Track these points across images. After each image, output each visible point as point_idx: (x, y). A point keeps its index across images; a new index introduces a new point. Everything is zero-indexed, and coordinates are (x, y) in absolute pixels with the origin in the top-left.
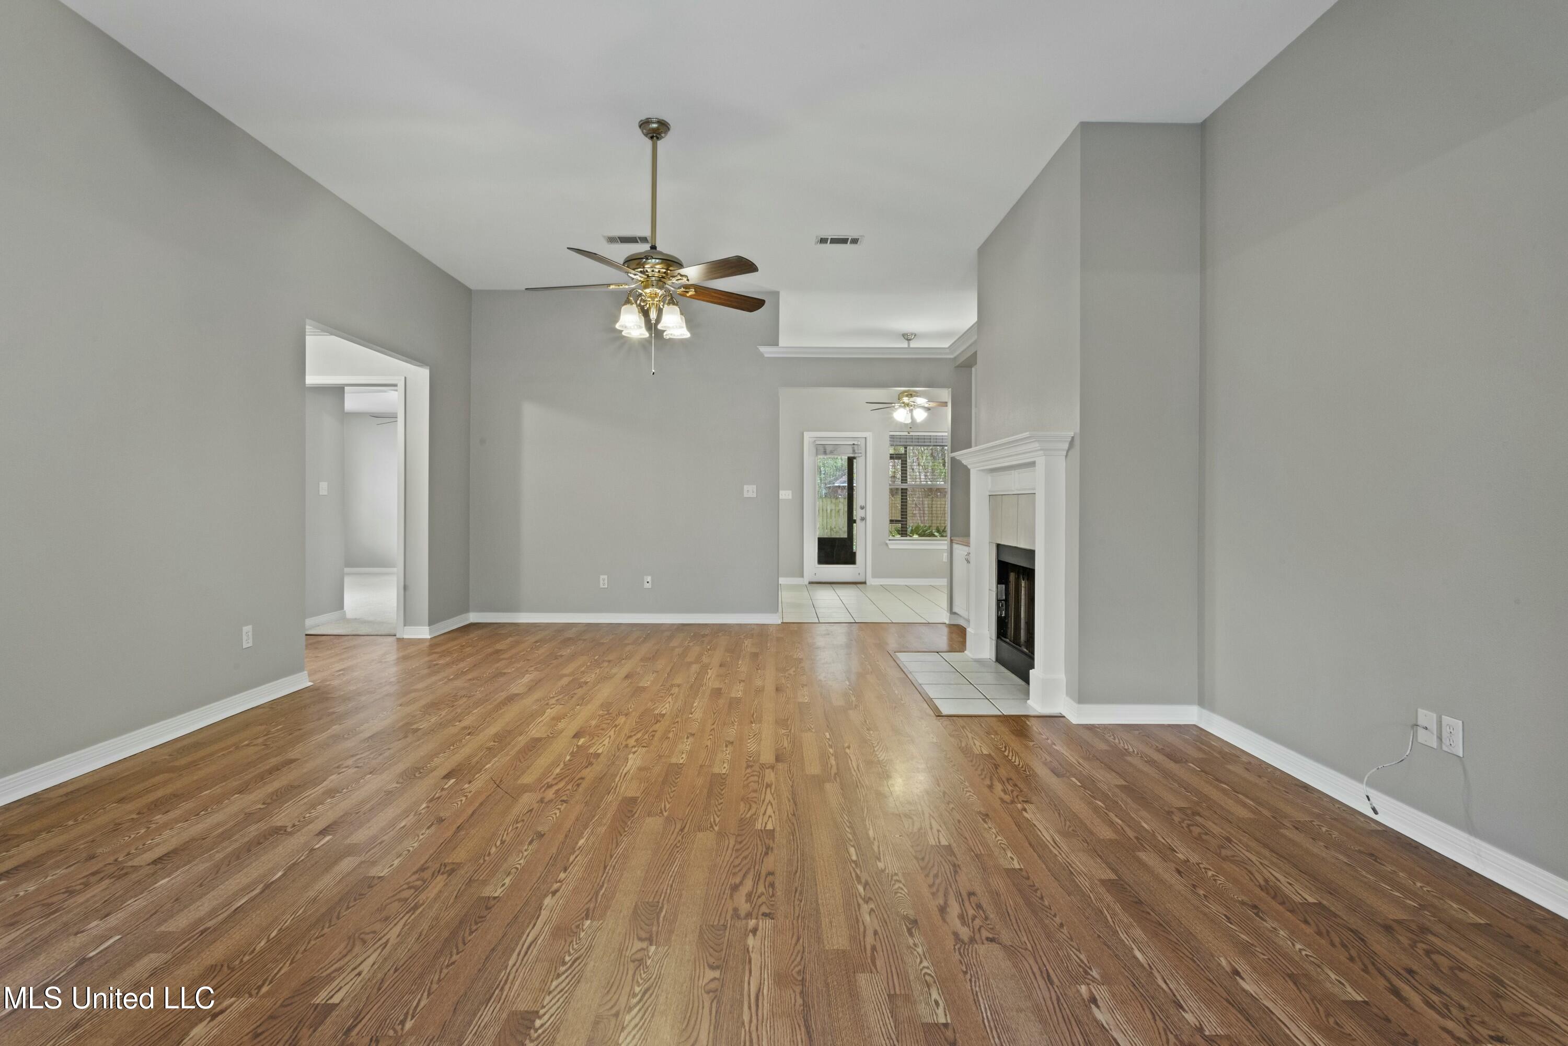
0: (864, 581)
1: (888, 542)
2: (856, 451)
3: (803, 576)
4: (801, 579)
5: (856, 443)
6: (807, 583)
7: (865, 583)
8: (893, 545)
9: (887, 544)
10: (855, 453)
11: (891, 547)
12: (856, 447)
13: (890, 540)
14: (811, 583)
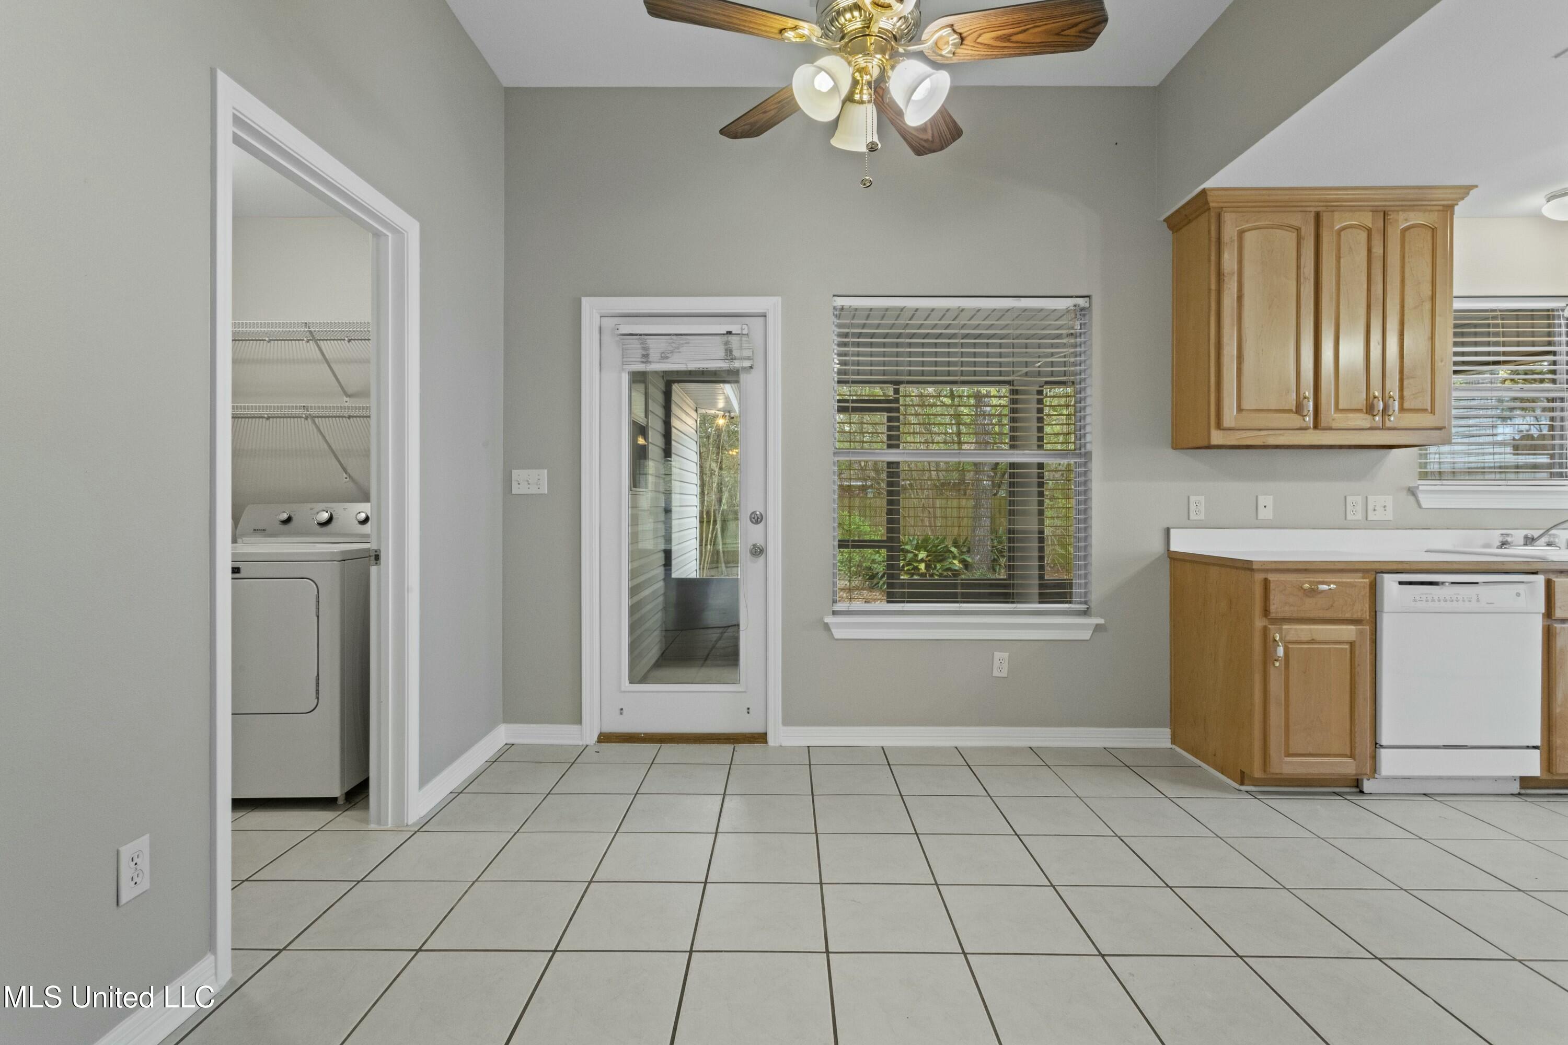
0: (760, 729)
1: (829, 619)
2: (736, 353)
3: (579, 721)
4: (573, 728)
5: (735, 329)
6: (591, 738)
7: (761, 738)
8: (843, 628)
9: (827, 627)
10: (733, 359)
11: (838, 633)
12: (734, 340)
13: (835, 613)
14: (605, 738)
